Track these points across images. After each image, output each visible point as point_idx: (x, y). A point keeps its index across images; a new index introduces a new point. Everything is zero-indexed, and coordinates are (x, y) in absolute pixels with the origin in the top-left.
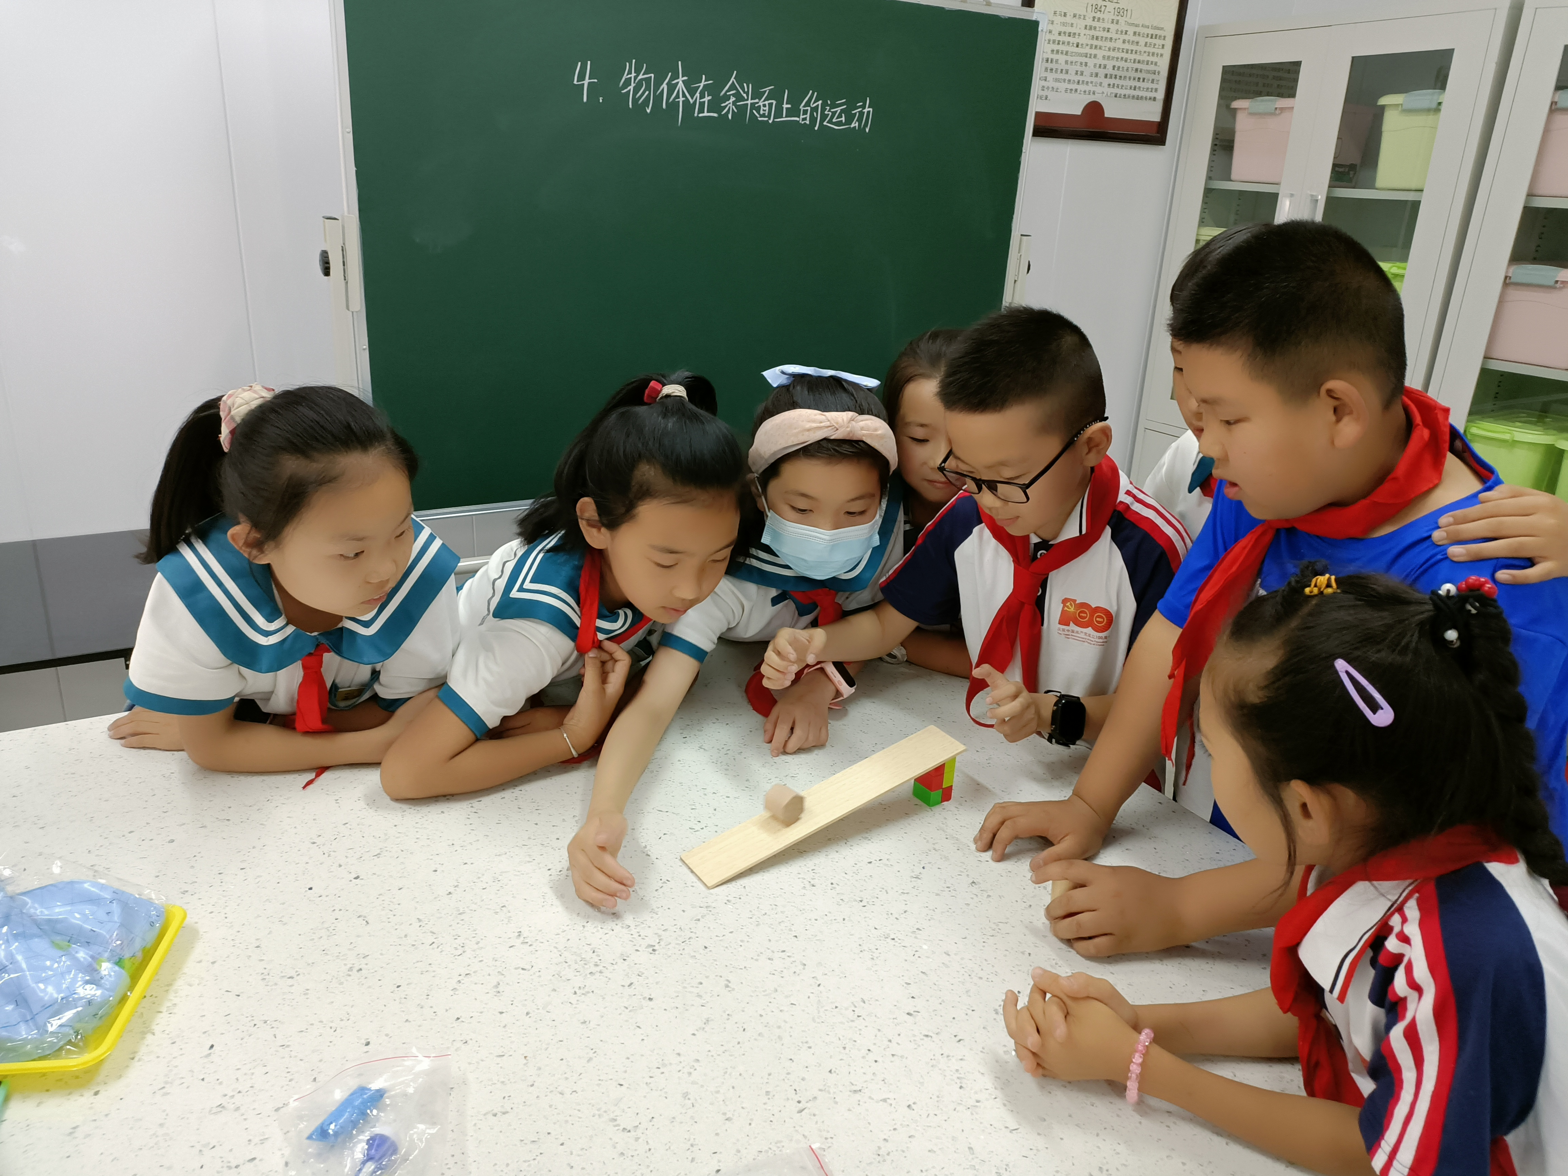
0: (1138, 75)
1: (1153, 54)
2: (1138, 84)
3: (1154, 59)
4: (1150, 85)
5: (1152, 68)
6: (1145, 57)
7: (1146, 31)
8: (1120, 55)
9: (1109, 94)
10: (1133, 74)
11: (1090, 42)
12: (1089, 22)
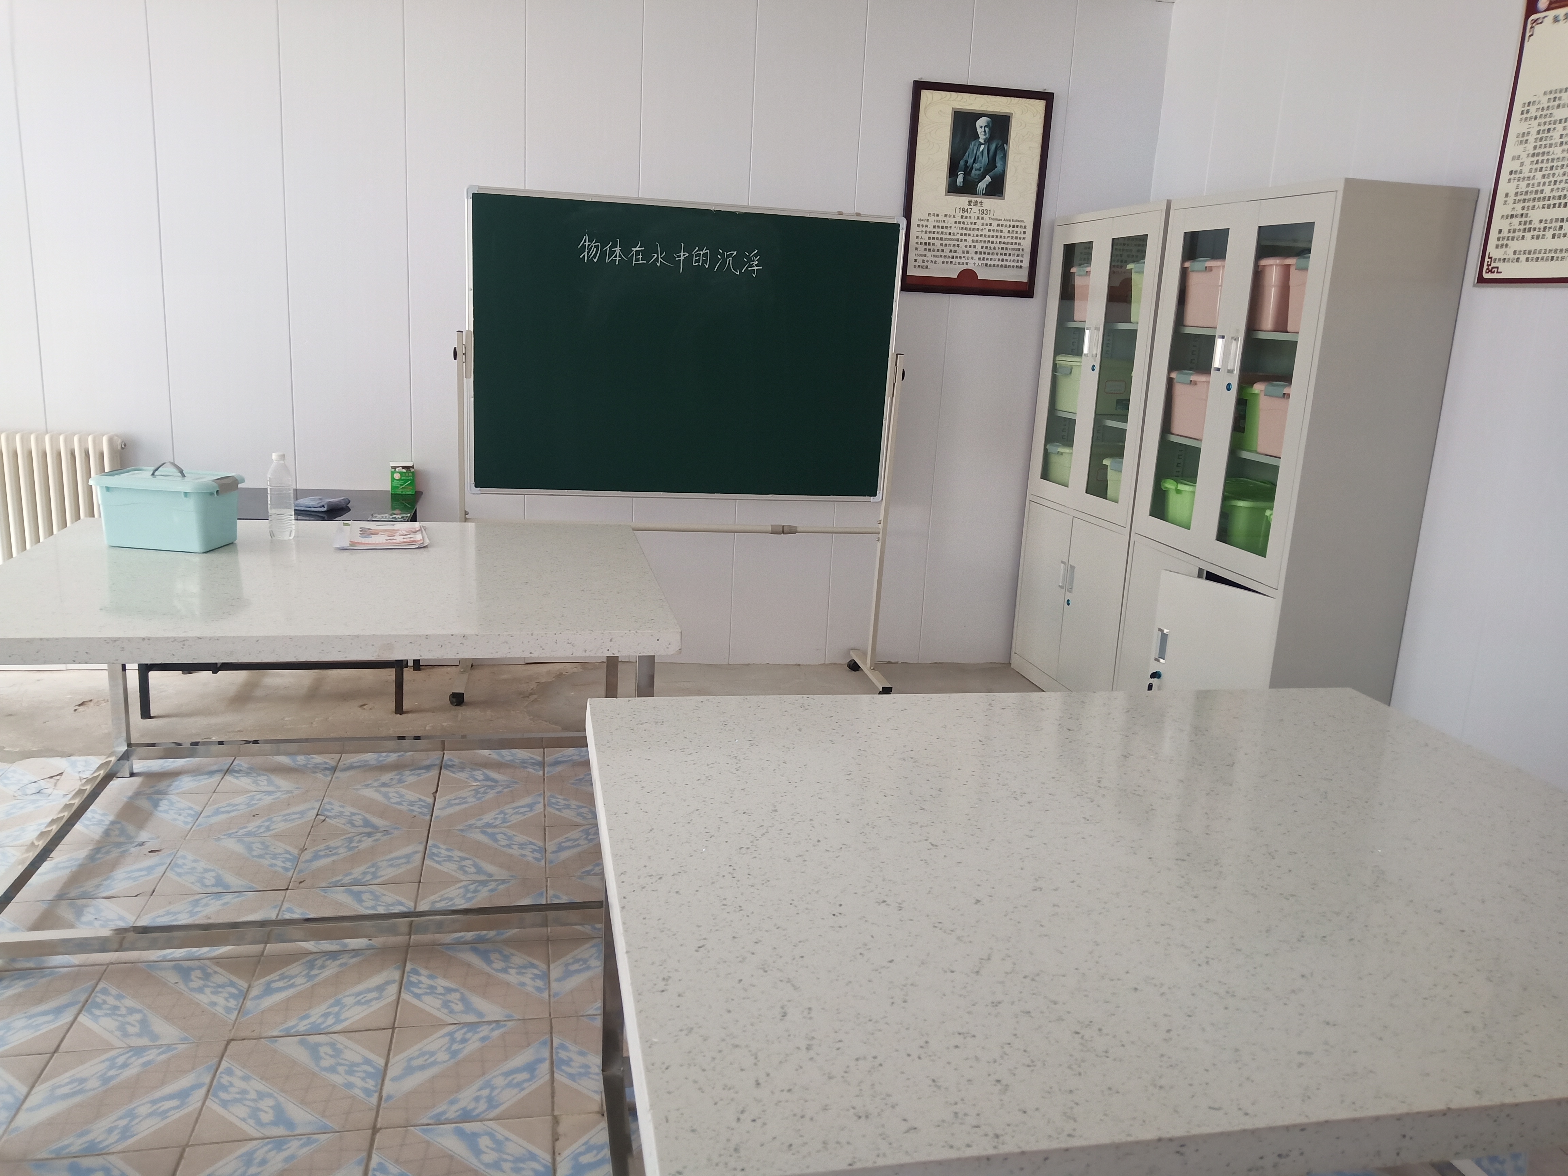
0: (1004, 252)
1: (1016, 238)
2: (1005, 258)
3: (1018, 241)
4: (1016, 258)
5: (1017, 246)
6: (1009, 240)
7: (1008, 223)
8: (987, 239)
9: (980, 264)
10: (1000, 251)
11: (962, 231)
12: (958, 219)
